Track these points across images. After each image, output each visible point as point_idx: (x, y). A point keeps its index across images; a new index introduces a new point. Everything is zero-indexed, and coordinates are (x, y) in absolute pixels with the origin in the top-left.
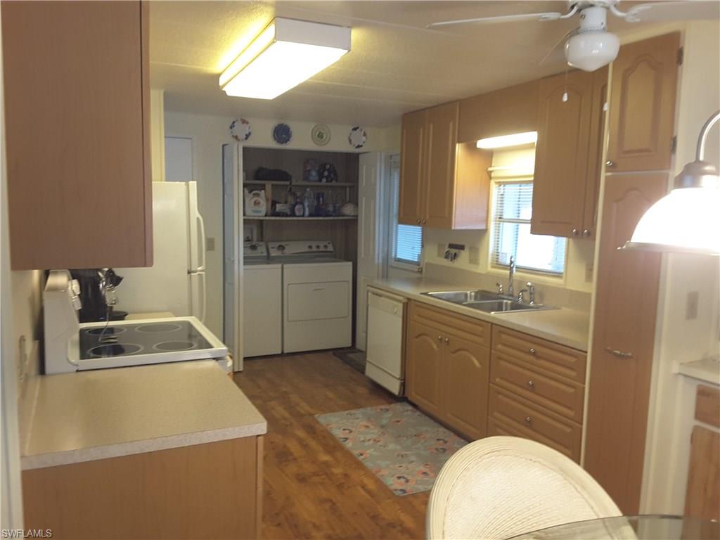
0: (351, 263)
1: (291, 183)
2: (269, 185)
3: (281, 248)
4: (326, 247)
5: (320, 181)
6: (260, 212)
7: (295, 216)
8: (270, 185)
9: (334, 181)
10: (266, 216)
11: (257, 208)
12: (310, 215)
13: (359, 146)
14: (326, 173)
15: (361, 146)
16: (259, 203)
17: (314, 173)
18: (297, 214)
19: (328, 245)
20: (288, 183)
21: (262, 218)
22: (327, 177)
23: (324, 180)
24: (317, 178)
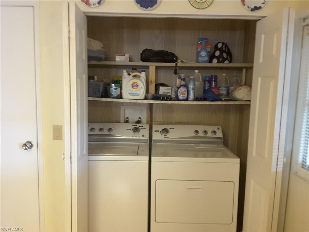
0: (238, 160)
1: (176, 64)
2: (152, 66)
3: (165, 131)
4: (214, 132)
5: (210, 62)
6: (138, 95)
7: (177, 99)
8: (154, 68)
9: (226, 62)
10: (146, 98)
11: (134, 91)
12: (196, 99)
13: (256, 8)
14: (217, 53)
15: (260, 8)
16: (137, 86)
17: (203, 54)
18: (181, 97)
19: (217, 131)
20: (173, 64)
21: (140, 101)
22: (218, 58)
23: (215, 61)
24: (206, 59)
